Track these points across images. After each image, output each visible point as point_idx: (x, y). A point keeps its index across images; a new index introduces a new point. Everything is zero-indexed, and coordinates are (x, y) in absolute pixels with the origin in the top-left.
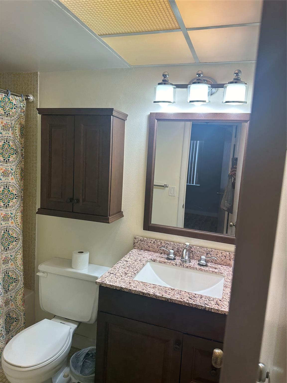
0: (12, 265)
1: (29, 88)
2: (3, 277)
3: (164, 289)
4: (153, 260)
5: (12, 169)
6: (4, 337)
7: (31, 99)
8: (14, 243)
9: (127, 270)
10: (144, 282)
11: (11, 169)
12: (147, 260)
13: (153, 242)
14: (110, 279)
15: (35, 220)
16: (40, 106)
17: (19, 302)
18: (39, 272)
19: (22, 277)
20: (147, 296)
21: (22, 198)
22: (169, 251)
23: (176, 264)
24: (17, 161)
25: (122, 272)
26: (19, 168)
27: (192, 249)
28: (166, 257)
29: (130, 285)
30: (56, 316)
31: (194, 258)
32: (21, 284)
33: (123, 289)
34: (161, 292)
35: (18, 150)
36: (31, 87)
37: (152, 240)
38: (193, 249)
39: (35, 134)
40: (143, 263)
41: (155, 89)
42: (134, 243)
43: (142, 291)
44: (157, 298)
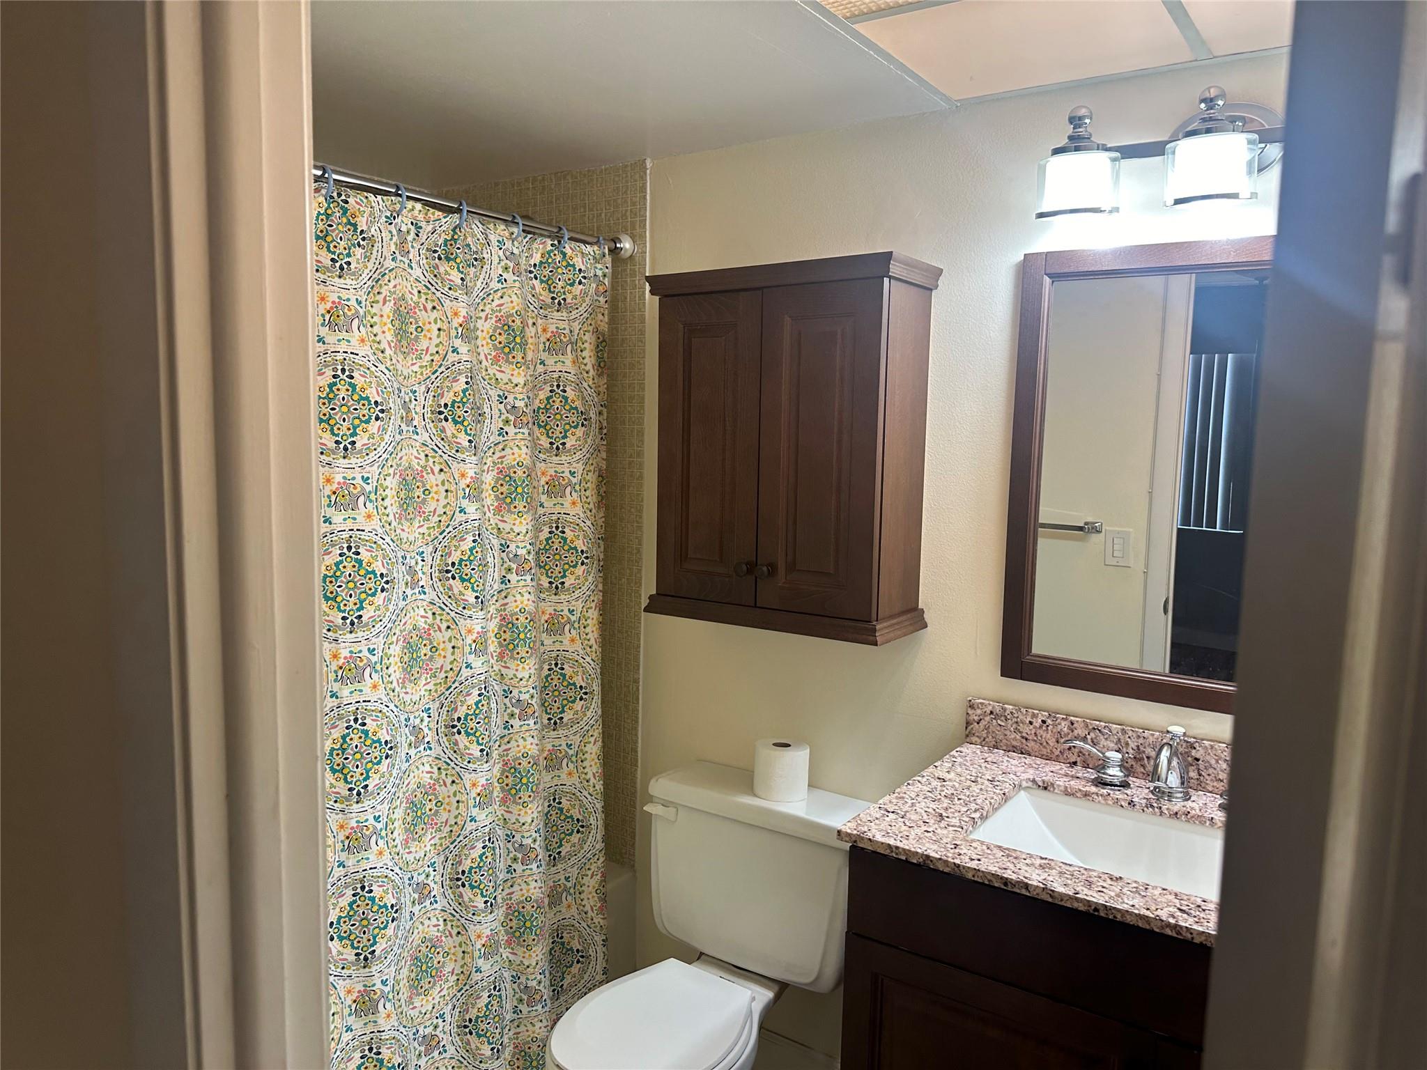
0: (570, 774)
1: (620, 215)
2: (546, 811)
3: (1083, 874)
4: (1041, 784)
5: (574, 472)
6: (546, 1005)
7: (626, 250)
8: (578, 705)
9: (945, 805)
10: (1005, 846)
11: (570, 471)
12: (1016, 783)
13: (1040, 721)
14: (884, 825)
15: (638, 635)
16: (652, 268)
17: (588, 899)
18: (652, 802)
19: (600, 816)
20: (1018, 891)
21: (602, 563)
22: (1103, 754)
23: (1131, 803)
24: (587, 446)
25: (927, 809)
26: (592, 468)
27: (1194, 751)
28: (1093, 777)
29: (957, 851)
30: (703, 957)
31: (1203, 785)
32: (595, 839)
33: (931, 861)
34: (1069, 882)
35: (591, 412)
36: (626, 211)
37: (1034, 716)
38: (1202, 751)
39: (638, 362)
40: (1001, 790)
41: (1042, 170)
42: (968, 723)
43: (1000, 872)
44: (1056, 902)
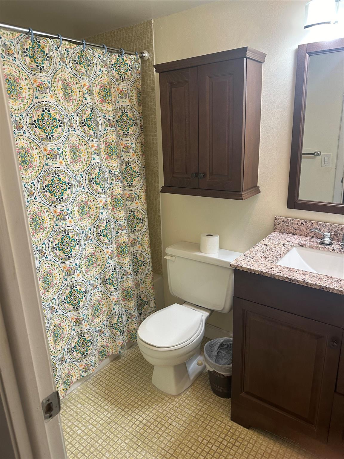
0: (139, 247)
1: (143, 43)
2: (132, 259)
3: (318, 276)
4: (301, 245)
5: (133, 143)
6: (137, 318)
7: (146, 57)
8: (140, 225)
9: (267, 254)
10: (289, 267)
11: (131, 143)
12: (292, 245)
13: (301, 223)
14: (246, 262)
15: (159, 200)
16: (156, 62)
17: (148, 285)
18: (167, 255)
19: (150, 260)
20: (295, 283)
21: (145, 176)
22: (323, 233)
23: (333, 250)
24: (136, 133)
25: (261, 255)
26: (139, 141)
28: (319, 242)
29: (272, 269)
30: (186, 302)
32: (149, 267)
33: (263, 273)
34: (313, 279)
35: (137, 120)
36: (146, 41)
37: (299, 221)
39: (153, 100)
40: (287, 247)
42: (275, 225)
43: (288, 276)
44: (309, 286)
